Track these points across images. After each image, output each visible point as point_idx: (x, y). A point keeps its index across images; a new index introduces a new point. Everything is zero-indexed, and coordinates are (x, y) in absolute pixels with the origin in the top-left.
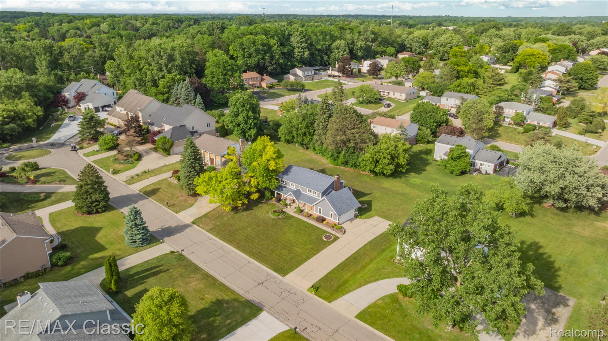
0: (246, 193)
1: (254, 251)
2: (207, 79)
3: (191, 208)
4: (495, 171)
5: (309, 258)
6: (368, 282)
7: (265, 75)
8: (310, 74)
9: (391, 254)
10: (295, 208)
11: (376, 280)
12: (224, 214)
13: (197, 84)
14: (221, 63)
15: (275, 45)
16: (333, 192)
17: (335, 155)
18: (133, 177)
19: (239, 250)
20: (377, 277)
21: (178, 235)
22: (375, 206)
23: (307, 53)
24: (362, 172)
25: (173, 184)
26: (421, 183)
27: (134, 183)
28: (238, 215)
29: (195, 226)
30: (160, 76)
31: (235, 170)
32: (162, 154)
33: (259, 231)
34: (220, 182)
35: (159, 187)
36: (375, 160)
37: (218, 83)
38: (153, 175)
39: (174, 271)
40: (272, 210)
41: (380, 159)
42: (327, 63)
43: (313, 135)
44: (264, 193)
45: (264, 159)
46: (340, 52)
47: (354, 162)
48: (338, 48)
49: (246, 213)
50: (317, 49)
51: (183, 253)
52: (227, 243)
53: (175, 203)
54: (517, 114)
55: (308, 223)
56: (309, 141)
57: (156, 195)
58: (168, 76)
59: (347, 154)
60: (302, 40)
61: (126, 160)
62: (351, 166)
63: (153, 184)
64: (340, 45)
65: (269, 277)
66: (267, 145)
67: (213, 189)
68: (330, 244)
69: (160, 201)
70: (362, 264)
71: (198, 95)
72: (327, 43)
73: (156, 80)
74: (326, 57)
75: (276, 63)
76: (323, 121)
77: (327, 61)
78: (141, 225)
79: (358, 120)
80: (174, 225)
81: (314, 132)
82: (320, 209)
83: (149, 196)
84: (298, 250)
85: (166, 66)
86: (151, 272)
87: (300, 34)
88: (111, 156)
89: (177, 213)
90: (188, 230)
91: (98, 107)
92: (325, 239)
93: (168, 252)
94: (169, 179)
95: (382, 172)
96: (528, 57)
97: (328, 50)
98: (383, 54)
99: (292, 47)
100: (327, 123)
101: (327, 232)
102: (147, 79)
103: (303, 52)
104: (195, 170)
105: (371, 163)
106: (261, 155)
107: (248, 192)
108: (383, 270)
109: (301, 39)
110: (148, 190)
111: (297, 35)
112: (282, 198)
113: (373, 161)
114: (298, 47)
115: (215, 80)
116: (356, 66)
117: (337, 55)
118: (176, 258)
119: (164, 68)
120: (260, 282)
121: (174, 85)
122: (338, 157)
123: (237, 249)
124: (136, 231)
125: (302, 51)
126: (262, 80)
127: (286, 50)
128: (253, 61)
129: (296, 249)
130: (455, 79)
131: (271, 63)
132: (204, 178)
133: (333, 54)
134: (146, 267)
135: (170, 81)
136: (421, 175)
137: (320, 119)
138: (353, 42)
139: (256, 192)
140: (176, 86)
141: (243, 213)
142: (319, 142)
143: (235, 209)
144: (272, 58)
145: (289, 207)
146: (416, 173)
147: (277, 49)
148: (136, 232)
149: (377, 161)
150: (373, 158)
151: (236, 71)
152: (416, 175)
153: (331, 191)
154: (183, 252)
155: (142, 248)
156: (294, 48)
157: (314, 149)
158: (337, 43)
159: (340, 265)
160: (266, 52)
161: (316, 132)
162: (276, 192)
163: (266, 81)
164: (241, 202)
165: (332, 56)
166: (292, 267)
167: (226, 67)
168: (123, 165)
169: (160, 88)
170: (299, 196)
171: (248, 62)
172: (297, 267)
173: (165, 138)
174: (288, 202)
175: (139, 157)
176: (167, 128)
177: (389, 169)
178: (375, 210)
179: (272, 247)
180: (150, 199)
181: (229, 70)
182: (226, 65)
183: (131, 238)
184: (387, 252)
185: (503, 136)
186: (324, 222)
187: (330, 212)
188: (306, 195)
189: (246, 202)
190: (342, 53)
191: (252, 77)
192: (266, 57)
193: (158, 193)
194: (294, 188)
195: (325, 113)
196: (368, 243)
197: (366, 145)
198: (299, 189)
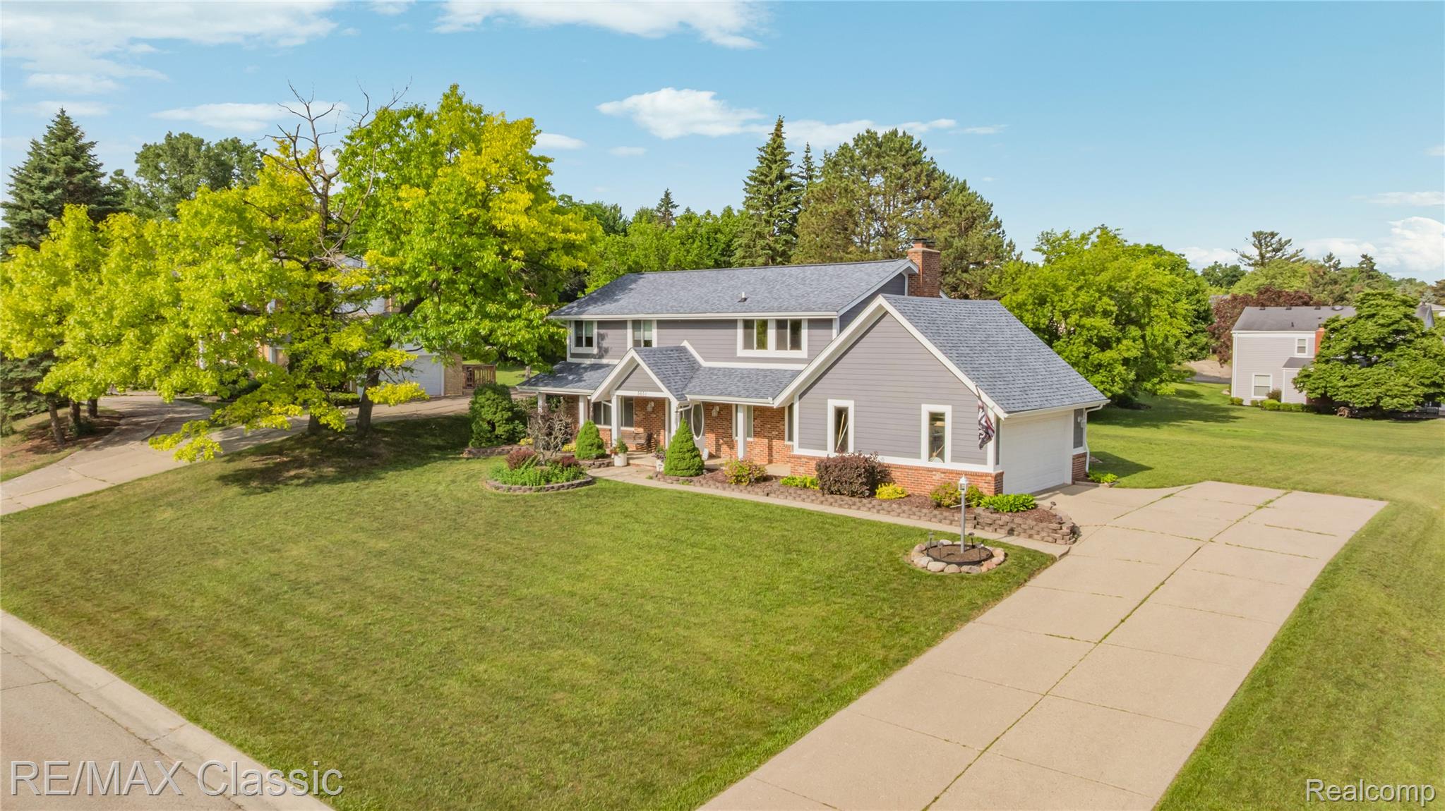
5: (837, 698)
68: (996, 596)
82: (841, 414)
92: (935, 566)
145: (618, 461)
170: (687, 379)
186: (884, 491)
187: (926, 410)
188: (729, 372)
196: (1330, 571)
198: (682, 350)
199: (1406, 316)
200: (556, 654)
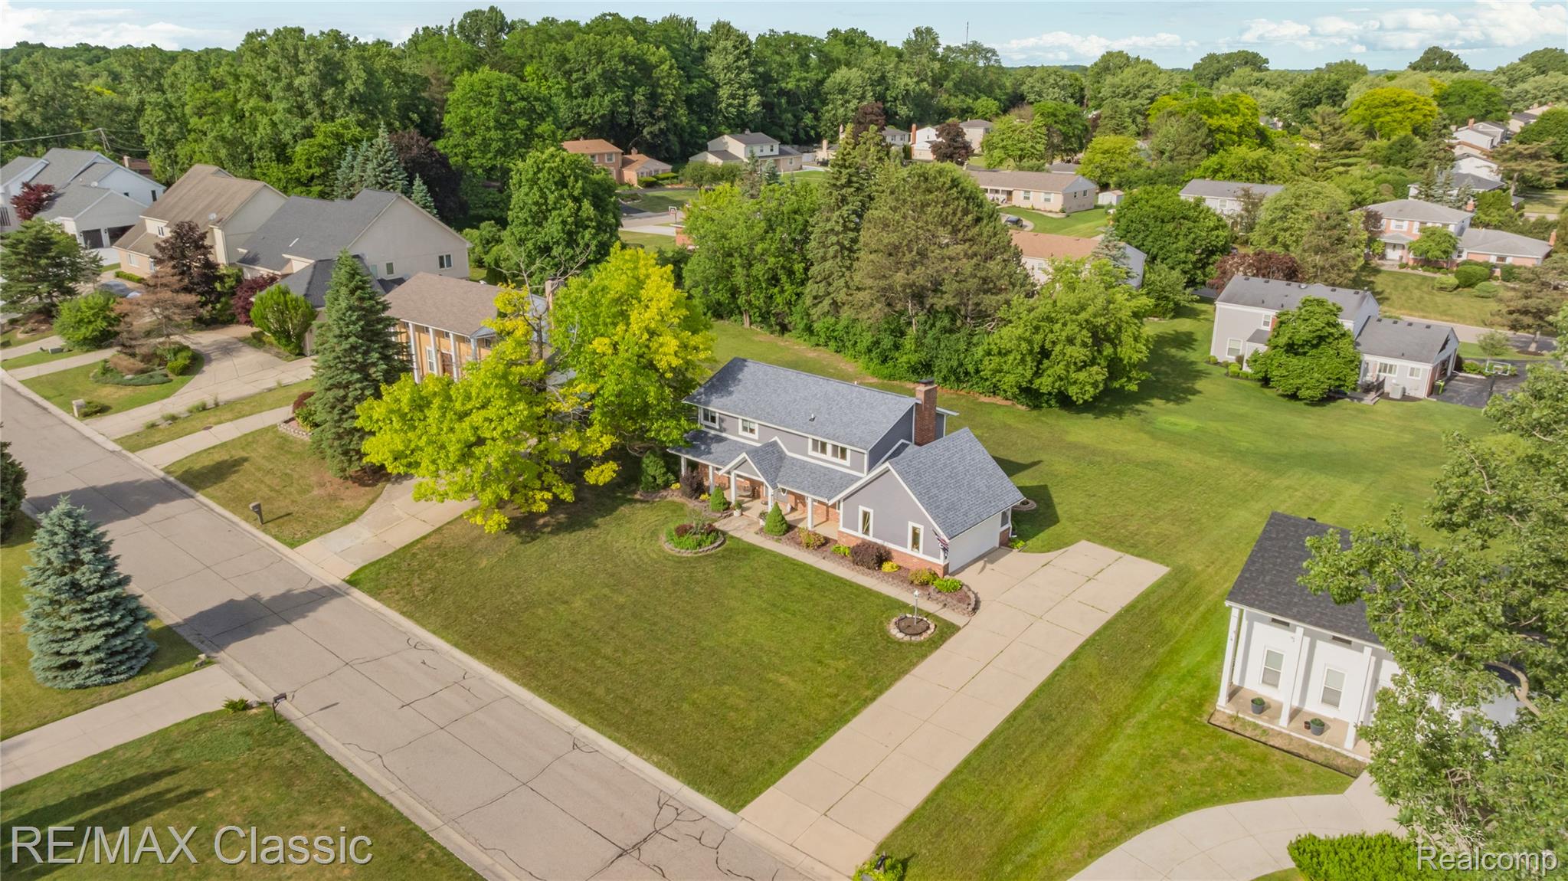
0: (567, 459)
1: (600, 691)
2: (451, 142)
3: (352, 526)
4: (1433, 390)
5: (844, 720)
6: (1132, 828)
7: (634, 151)
8: (767, 151)
9: (1190, 690)
10: (763, 515)
11: (1161, 816)
12: (480, 545)
13: (415, 150)
14: (494, 91)
15: (662, 63)
16: (912, 448)
17: (887, 342)
18: (153, 426)
19: (536, 690)
20: (1162, 801)
21: (282, 630)
22: (1064, 502)
23: (754, 100)
24: (983, 399)
25: (295, 442)
26: (1198, 429)
27: (153, 444)
28: (534, 549)
29: (356, 593)
30: (298, 130)
31: (523, 369)
32: (278, 355)
33: (622, 607)
34: (462, 416)
35: (244, 454)
36: (1037, 349)
37: (484, 153)
38: (229, 416)
39: (226, 794)
40: (673, 526)
41: (1054, 343)
42: (812, 133)
43: (803, 283)
44: (638, 462)
45: (634, 328)
46: (848, 102)
47: (955, 364)
48: (843, 91)
49: (566, 540)
50: (782, 92)
51: (283, 707)
52: (485, 661)
53: (293, 509)
54: (1429, 234)
55: (819, 572)
56: (789, 303)
57: (225, 485)
58: (323, 129)
59: (930, 334)
60: (740, 63)
61: (143, 372)
62: (945, 379)
63: (223, 445)
64: (848, 82)
65: (668, 814)
66: (648, 276)
67: (430, 442)
68: (924, 656)
69: (235, 503)
70: (1078, 740)
71: (418, 182)
72: (812, 75)
73: (285, 145)
74: (810, 115)
75: (665, 117)
76: (838, 228)
77: (813, 128)
78: (100, 588)
79: (966, 212)
80: (269, 589)
81: (806, 269)
82: (866, 515)
83: (197, 488)
84: (792, 685)
85: (317, 95)
86: (110, 805)
87: (736, 48)
88: (94, 365)
89: (292, 544)
90: (324, 613)
91: (98, 231)
92: (900, 635)
93: (218, 705)
94: (283, 429)
95: (1060, 392)
96: (1382, 111)
97: (816, 96)
98: (966, 113)
99: (713, 81)
100: (851, 235)
101: (904, 606)
102: (256, 140)
103: (745, 96)
104: (366, 377)
105: (1023, 361)
106: (624, 316)
107: (574, 455)
108: (1177, 766)
109: (738, 59)
110: (197, 466)
111: (725, 49)
112: (710, 481)
113: (1031, 352)
114: (730, 82)
115: (473, 143)
116: (898, 138)
117: (841, 111)
118: (248, 734)
119: (310, 105)
120: (627, 840)
121: (340, 154)
122: (897, 347)
123: (525, 685)
124: (78, 617)
125: (741, 92)
126: (626, 163)
127: (694, 89)
128: (600, 104)
129: (783, 679)
130: (1204, 152)
131: (652, 116)
132: (398, 400)
133: (831, 106)
134: (99, 780)
135: (330, 142)
136: (1186, 406)
137: (826, 224)
138: (883, 77)
139: (606, 458)
140: (349, 158)
141: (554, 540)
142: (827, 302)
143: (524, 526)
144: (653, 98)
145: (736, 513)
146: (1168, 400)
147: (669, 75)
148: (78, 621)
149: (1045, 353)
150: (1030, 342)
151: (542, 118)
152: (1171, 405)
153: (904, 446)
154: (283, 703)
155: (106, 691)
156: (718, 86)
157: (809, 329)
158: (841, 75)
159: (984, 745)
160: (635, 83)
161: (814, 270)
162: (685, 457)
163: (636, 166)
164: (548, 496)
165: (828, 112)
166: (771, 763)
167: (510, 103)
168: (129, 390)
169: (298, 164)
170: (778, 469)
171: (582, 110)
172: (794, 761)
173: (285, 293)
174: (732, 496)
175: (195, 363)
176: (299, 264)
177: (1088, 382)
178: (1073, 519)
179: (678, 673)
180: (200, 496)
181: (522, 112)
182: (509, 96)
183: (56, 647)
184: (1165, 685)
185: (1394, 297)
186: (887, 567)
187: (911, 524)
188: (804, 465)
189: (567, 495)
190: (854, 103)
191: (593, 151)
192: (636, 98)
193: (234, 477)
194: (754, 440)
195: (844, 200)
196: (1082, 647)
197: (1001, 297)
198: (775, 444)
199: (1328, 324)
200: (726, 688)
